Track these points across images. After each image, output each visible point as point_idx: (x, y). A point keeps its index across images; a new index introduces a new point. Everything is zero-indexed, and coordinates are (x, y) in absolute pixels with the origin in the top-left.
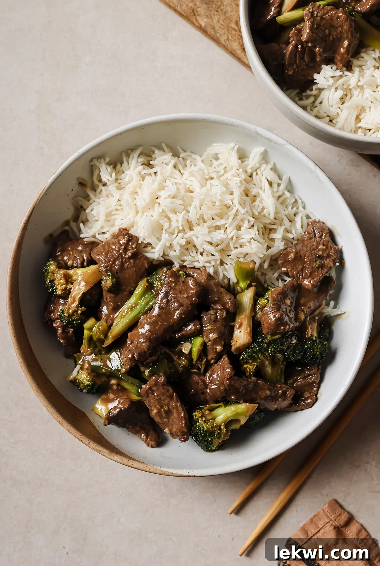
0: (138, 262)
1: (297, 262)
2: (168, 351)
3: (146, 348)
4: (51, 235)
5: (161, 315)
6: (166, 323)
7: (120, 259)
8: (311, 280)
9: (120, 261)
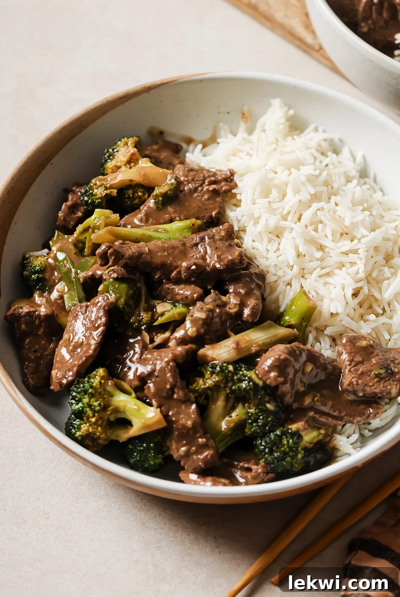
0: (211, 202)
1: (362, 352)
2: (143, 291)
3: (129, 255)
4: (161, 133)
5: (176, 249)
6: (172, 259)
7: (198, 183)
8: (356, 377)
9: (197, 185)
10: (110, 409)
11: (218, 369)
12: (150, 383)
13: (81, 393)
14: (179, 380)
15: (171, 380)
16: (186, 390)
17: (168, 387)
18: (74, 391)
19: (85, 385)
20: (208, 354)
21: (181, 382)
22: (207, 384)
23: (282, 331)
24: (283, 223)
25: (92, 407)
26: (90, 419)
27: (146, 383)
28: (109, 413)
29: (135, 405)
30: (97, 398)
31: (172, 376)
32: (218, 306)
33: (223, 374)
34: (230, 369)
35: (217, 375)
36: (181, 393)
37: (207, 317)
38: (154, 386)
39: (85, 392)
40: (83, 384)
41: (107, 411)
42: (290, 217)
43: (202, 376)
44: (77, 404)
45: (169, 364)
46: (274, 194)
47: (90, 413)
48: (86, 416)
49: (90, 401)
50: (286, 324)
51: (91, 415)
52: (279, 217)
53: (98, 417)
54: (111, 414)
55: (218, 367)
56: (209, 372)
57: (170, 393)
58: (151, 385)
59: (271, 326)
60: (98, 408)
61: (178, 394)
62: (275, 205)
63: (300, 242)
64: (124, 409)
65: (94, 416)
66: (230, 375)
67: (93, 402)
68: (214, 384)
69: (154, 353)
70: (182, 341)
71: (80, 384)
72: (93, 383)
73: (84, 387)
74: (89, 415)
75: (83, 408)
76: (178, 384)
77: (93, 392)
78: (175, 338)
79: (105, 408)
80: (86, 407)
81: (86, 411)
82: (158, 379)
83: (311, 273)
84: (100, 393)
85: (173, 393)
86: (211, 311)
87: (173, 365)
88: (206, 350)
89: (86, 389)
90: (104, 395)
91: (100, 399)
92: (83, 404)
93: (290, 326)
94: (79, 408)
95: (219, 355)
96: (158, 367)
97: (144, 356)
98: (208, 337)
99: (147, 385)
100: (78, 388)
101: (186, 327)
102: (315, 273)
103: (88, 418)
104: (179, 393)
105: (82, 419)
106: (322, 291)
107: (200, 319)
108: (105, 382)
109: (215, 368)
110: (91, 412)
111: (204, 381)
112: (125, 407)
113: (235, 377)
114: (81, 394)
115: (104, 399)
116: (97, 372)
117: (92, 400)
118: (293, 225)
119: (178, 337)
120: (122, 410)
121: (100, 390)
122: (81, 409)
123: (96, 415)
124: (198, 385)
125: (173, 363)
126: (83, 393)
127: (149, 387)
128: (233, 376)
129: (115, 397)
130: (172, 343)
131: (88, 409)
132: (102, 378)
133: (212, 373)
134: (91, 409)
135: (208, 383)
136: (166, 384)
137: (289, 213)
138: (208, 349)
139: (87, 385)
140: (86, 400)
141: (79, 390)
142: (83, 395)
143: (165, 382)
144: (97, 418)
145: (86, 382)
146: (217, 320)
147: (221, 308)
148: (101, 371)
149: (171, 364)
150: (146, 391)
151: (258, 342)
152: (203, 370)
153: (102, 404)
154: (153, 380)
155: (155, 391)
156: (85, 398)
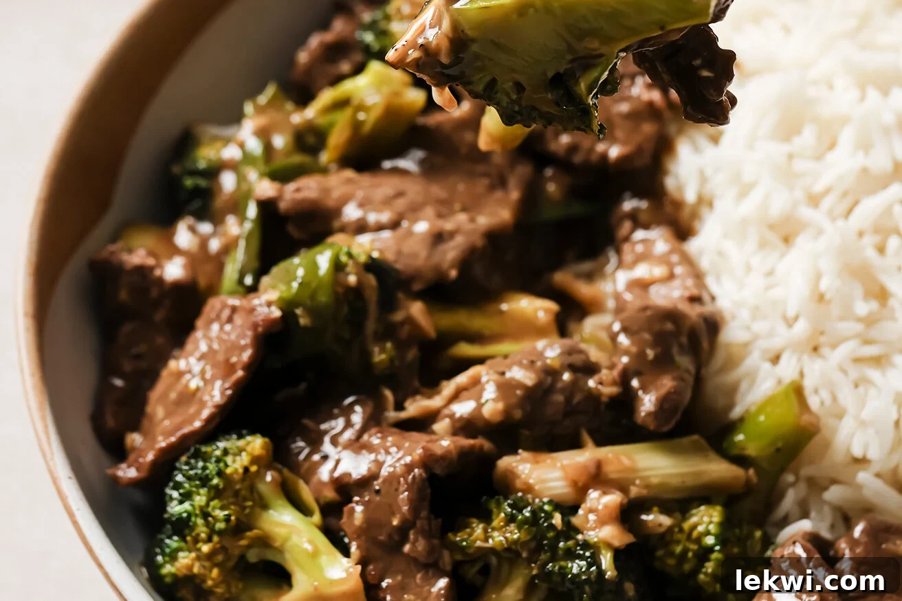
10: (249, 534)
11: (527, 513)
12: (357, 503)
13: (194, 480)
14: (424, 514)
15: (405, 508)
16: (436, 542)
17: (395, 522)
18: (181, 470)
19: (208, 464)
20: (520, 473)
21: (429, 519)
22: (491, 541)
23: (717, 469)
24: (806, 213)
25: (210, 519)
26: (199, 545)
27: (350, 501)
28: (244, 542)
29: (310, 542)
30: (225, 502)
31: (410, 500)
32: (572, 368)
33: (534, 529)
34: (554, 522)
35: (519, 528)
36: (421, 545)
37: (538, 385)
38: (364, 512)
39: (204, 481)
40: (205, 461)
41: (242, 538)
42: (827, 203)
43: (487, 518)
44: (181, 502)
45: (413, 471)
46: (808, 137)
47: (202, 531)
48: (194, 534)
49: (208, 505)
50: (735, 452)
51: (203, 536)
52: (799, 194)
53: (218, 546)
54: (249, 547)
55: (529, 509)
56: (502, 515)
57: (396, 538)
58: (359, 509)
59: (696, 450)
60: (220, 526)
61: (414, 544)
62: (800, 165)
63: (829, 267)
64: (282, 545)
65: (209, 540)
66: (551, 534)
67: (214, 508)
68: (506, 546)
69: (387, 437)
70: (467, 427)
71: (200, 459)
72: (227, 466)
73: (204, 468)
74: (198, 535)
75: (190, 515)
76: (419, 523)
77: (221, 486)
78: (452, 416)
79: (238, 528)
80: (196, 515)
81: (195, 524)
82: (378, 498)
83: (834, 346)
84: (236, 494)
85: (405, 539)
86: (552, 373)
87: (420, 475)
88: (519, 461)
89: (207, 475)
90: (245, 499)
91: (233, 507)
92: (192, 505)
93: (741, 460)
94: (180, 514)
95: (544, 481)
96: (384, 472)
97: (365, 437)
98: (526, 432)
99: (351, 505)
100: (192, 469)
101: (480, 397)
102: (846, 349)
103: (196, 540)
104: (417, 544)
105: (183, 538)
106: (847, 397)
107: (520, 385)
108: (257, 472)
109: (520, 511)
110: (204, 529)
111: (485, 531)
112: (286, 539)
113: (561, 544)
114: (193, 483)
115: (244, 508)
116: (248, 443)
117: (215, 503)
118: (827, 225)
119: (458, 415)
120: (277, 544)
121: (238, 487)
122: (185, 515)
123: (216, 539)
124: (470, 535)
125: (421, 471)
126: (198, 482)
127: (353, 511)
128: (557, 539)
129: (271, 512)
130: (441, 426)
131: (200, 521)
132: (255, 460)
133: (511, 519)
134: (207, 524)
135: (493, 538)
136: (393, 514)
137: (827, 191)
138: (524, 461)
139: (212, 467)
140: (200, 500)
141: (192, 472)
142: (197, 487)
143: (392, 510)
144: (214, 546)
145: (214, 459)
146: (559, 398)
147: (580, 375)
148: (256, 444)
149: (416, 470)
150: (344, 520)
151: (649, 477)
152: (493, 506)
153: (233, 518)
154: (367, 498)
155: (363, 523)
156: (199, 494)
